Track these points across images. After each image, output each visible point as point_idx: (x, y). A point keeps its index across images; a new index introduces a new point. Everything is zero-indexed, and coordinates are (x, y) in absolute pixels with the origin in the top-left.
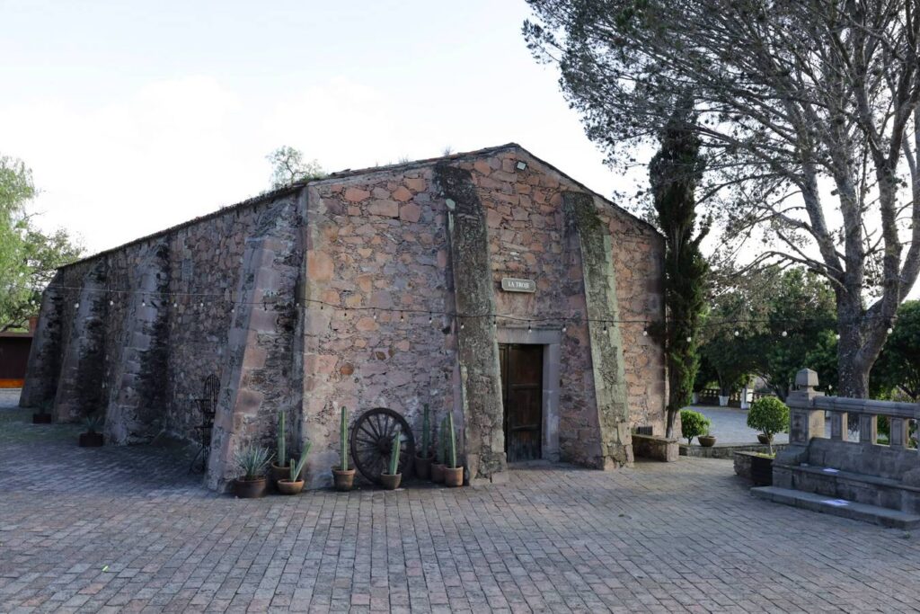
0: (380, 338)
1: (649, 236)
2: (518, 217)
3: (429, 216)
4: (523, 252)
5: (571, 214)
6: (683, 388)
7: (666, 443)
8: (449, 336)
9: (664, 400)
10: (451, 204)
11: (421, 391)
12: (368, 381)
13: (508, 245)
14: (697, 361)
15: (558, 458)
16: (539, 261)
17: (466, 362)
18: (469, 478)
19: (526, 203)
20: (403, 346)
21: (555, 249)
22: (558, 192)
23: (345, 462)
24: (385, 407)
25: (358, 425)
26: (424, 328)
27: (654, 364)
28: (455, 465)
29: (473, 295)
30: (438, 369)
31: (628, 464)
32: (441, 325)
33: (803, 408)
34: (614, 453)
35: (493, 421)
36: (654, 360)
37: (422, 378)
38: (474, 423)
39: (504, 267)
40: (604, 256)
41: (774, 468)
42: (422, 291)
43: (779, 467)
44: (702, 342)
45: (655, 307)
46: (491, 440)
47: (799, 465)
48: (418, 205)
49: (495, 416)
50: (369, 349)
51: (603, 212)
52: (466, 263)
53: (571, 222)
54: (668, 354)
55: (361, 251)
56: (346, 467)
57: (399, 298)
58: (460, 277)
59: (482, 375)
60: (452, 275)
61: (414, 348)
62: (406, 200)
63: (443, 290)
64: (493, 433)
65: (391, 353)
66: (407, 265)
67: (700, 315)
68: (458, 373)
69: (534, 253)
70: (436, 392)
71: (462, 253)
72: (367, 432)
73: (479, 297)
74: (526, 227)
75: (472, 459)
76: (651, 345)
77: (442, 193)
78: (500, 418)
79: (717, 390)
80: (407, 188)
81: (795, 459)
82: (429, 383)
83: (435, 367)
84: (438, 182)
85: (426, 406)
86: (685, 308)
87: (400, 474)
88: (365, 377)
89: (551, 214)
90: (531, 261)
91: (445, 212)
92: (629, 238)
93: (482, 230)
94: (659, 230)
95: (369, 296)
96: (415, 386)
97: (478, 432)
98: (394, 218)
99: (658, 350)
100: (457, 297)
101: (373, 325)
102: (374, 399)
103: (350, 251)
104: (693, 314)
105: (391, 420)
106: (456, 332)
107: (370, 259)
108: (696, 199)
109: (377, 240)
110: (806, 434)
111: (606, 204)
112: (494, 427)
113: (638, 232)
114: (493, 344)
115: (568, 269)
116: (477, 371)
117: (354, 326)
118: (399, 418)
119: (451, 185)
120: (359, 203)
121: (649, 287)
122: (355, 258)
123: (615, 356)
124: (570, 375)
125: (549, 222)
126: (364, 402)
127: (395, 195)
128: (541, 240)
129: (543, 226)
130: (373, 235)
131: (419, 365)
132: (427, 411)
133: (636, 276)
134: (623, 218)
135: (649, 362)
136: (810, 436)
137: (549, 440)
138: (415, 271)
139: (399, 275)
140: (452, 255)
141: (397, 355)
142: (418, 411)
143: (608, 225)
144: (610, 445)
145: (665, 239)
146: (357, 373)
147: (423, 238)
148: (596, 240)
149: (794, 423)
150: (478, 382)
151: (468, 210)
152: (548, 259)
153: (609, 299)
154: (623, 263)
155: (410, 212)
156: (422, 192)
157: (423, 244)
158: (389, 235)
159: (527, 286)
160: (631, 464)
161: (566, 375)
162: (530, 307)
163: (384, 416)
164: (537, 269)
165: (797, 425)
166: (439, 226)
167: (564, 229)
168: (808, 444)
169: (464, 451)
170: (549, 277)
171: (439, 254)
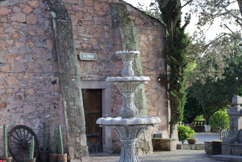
0: (19, 88)
1: (157, 26)
2: (87, 19)
3: (41, 20)
4: (90, 38)
5: (115, 16)
6: (178, 111)
7: (169, 141)
8: (55, 85)
9: (168, 119)
10: (53, 14)
11: (40, 116)
12: (14, 111)
13: (82, 35)
14: (185, 96)
15: (112, 151)
16: (98, 43)
17: (65, 99)
18: (70, 159)
19: (91, 11)
20: (31, 91)
21: (107, 36)
22: (107, 4)
23: (7, 153)
24: (23, 124)
25: (10, 134)
26: (41, 82)
27: (162, 99)
28: (63, 152)
29: (67, 63)
30: (49, 103)
31: (150, 152)
32: (51, 80)
33: (235, 115)
34: (143, 146)
35: (80, 129)
36: (161, 96)
37: (41, 109)
38: (71, 131)
39: (80, 46)
40: (134, 39)
41: (222, 146)
42: (39, 62)
43: (225, 145)
44: (188, 85)
45: (161, 66)
46: (80, 140)
47: (233, 143)
48: (35, 15)
49: (81, 127)
50: (14, 94)
51: (131, 14)
52: (63, 46)
53: (115, 20)
54: (169, 93)
55: (8, 41)
56: (7, 156)
57: (27, 66)
58: (61, 53)
59: (74, 105)
60: (56, 53)
61: (36, 93)
62: (30, 12)
63: (51, 61)
64: (81, 136)
65: (25, 96)
66: (31, 48)
67: (186, 70)
68: (62, 105)
69: (95, 38)
70: (49, 116)
71: (61, 41)
72: (15, 138)
73: (71, 64)
74: (91, 24)
75: (71, 149)
76: (160, 88)
77: (49, 9)
78: (84, 128)
79: (203, 121)
80: (30, 6)
81: (232, 140)
82: (44, 112)
83: (47, 102)
84: (46, 2)
85: (44, 124)
86: (178, 66)
87: (35, 159)
88: (12, 109)
89: (104, 16)
90: (94, 43)
91: (51, 19)
92: (146, 28)
93: (70, 28)
94: (162, 22)
95: (13, 66)
96: (37, 113)
97: (74, 135)
98: (24, 23)
99: (164, 90)
100: (59, 65)
101: (16, 80)
102: (17, 120)
103: (3, 42)
104: (182, 69)
105: (26, 131)
106: (60, 83)
107: (13, 46)
108: (182, 5)
109: (16, 35)
110: (237, 128)
111: (133, 9)
112: (81, 133)
113: (151, 24)
114: (78, 89)
115: (114, 46)
116: (72, 103)
117: (6, 82)
118: (30, 131)
119: (52, 4)
120: (6, 15)
121: (158, 55)
122: (5, 45)
123: (141, 93)
124: (117, 105)
125: (103, 21)
126: (12, 122)
127: (24, 10)
128: (99, 31)
129: (100, 23)
130: (14, 32)
131: (39, 102)
132: (44, 127)
133: (150, 49)
134: (142, 16)
135: (159, 97)
136: (239, 129)
137: (107, 141)
138: (35, 51)
139: (27, 53)
140: (55, 42)
141: (28, 97)
142: (39, 126)
143: (134, 21)
144: (140, 142)
145: (166, 27)
146: (9, 107)
147: (39, 33)
148: (129, 30)
149: (232, 123)
150: (72, 109)
151: (62, 17)
152: (103, 41)
153: (137, 63)
154: (143, 41)
155: (32, 19)
156: (37, 8)
157: (38, 36)
158: (21, 32)
159: (93, 57)
160: (151, 152)
161: (115, 105)
162: (94, 68)
163: (22, 129)
164: (97, 47)
165: (233, 124)
166: (47, 26)
167: (111, 24)
168: (238, 133)
169: (67, 145)
170: (104, 52)
171: (48, 41)
